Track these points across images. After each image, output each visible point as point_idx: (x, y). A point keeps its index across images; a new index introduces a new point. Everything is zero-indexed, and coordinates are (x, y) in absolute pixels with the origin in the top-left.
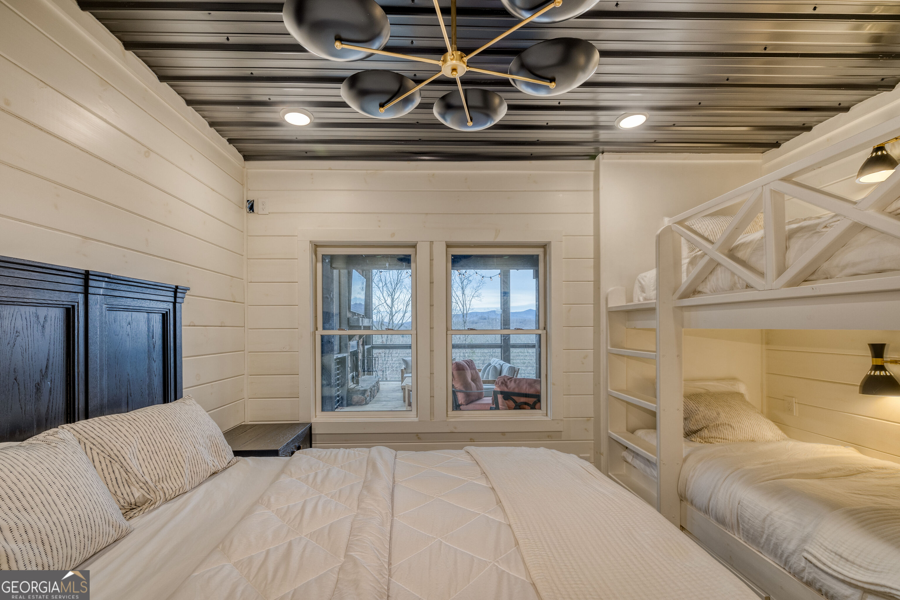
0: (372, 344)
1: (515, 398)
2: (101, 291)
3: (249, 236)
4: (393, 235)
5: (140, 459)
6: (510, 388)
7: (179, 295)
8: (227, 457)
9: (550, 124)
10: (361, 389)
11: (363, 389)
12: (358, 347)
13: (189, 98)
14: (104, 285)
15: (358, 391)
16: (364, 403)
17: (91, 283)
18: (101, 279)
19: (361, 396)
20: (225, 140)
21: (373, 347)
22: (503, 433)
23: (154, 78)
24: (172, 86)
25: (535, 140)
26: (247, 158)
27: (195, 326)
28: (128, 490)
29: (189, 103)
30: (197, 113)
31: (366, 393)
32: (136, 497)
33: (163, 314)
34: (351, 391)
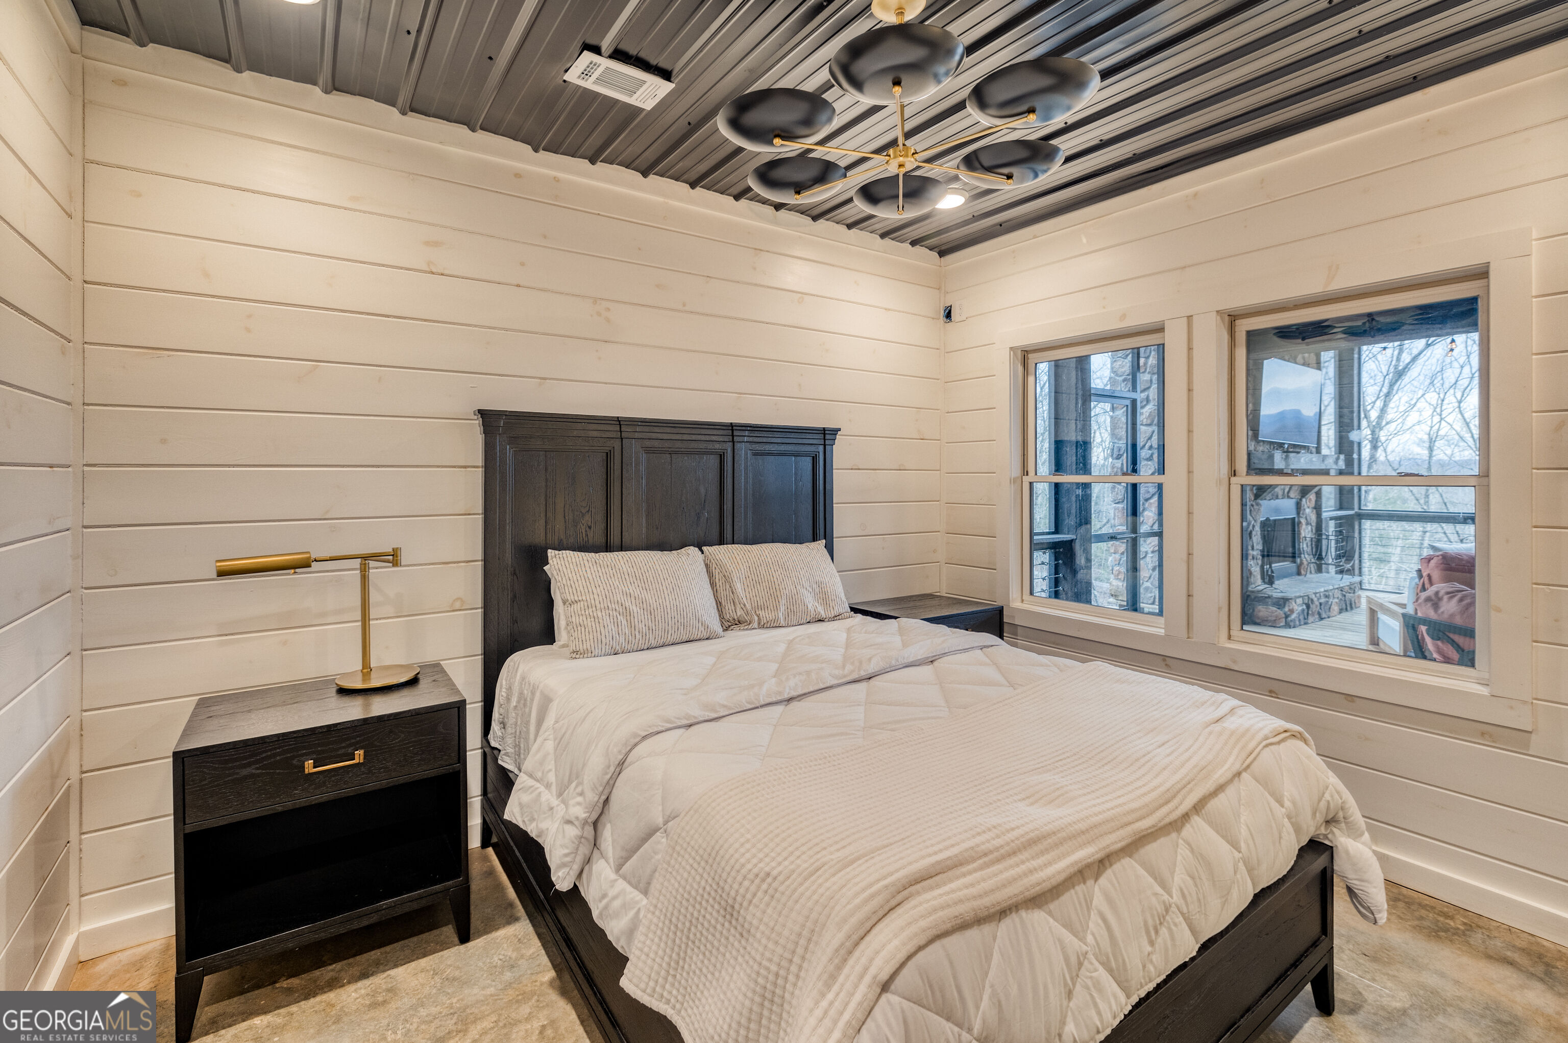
0: (1360, 509)
1: (1456, 638)
2: (746, 439)
3: (947, 353)
4: (1123, 317)
5: (746, 585)
6: (1443, 613)
7: (827, 437)
8: (836, 609)
9: (1105, 137)
10: (1275, 595)
11: (1280, 595)
12: (1298, 513)
13: (849, 221)
14: (747, 433)
15: (1269, 597)
16: (1282, 624)
17: (735, 433)
18: (744, 428)
19: (1275, 609)
20: (907, 245)
21: (1360, 516)
22: (1350, 697)
23: (808, 220)
24: (827, 220)
25: (1130, 155)
26: (942, 254)
27: (859, 469)
28: (733, 608)
29: (850, 226)
30: (863, 232)
31: (1287, 605)
32: (738, 614)
33: (813, 457)
34: (1253, 597)
